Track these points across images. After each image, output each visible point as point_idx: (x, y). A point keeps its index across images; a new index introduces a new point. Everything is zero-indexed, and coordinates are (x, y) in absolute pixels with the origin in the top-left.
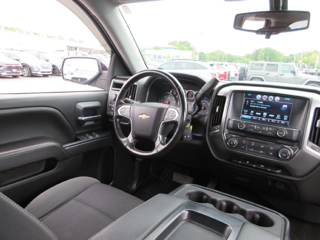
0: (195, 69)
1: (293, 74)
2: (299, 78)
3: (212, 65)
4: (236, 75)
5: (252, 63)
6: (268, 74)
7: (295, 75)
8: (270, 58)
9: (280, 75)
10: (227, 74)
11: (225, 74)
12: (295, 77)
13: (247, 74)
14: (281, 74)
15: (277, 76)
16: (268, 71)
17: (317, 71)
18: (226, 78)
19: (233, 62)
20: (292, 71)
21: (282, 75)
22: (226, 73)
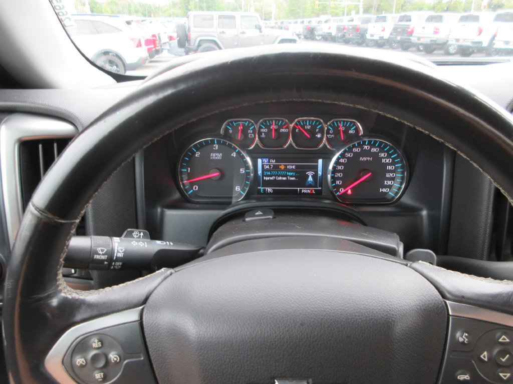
0: (98, 32)
1: (258, 31)
2: (268, 36)
3: (128, 23)
4: (171, 38)
5: (195, 16)
6: (223, 33)
7: (261, 32)
8: (209, 7)
9: (241, 33)
10: (158, 38)
11: (154, 38)
12: (262, 34)
13: (190, 35)
14: (242, 31)
15: (237, 35)
16: (223, 28)
17: (276, 23)
18: (157, 45)
19: (152, 15)
20: (256, 26)
21: (243, 33)
22: (156, 37)
